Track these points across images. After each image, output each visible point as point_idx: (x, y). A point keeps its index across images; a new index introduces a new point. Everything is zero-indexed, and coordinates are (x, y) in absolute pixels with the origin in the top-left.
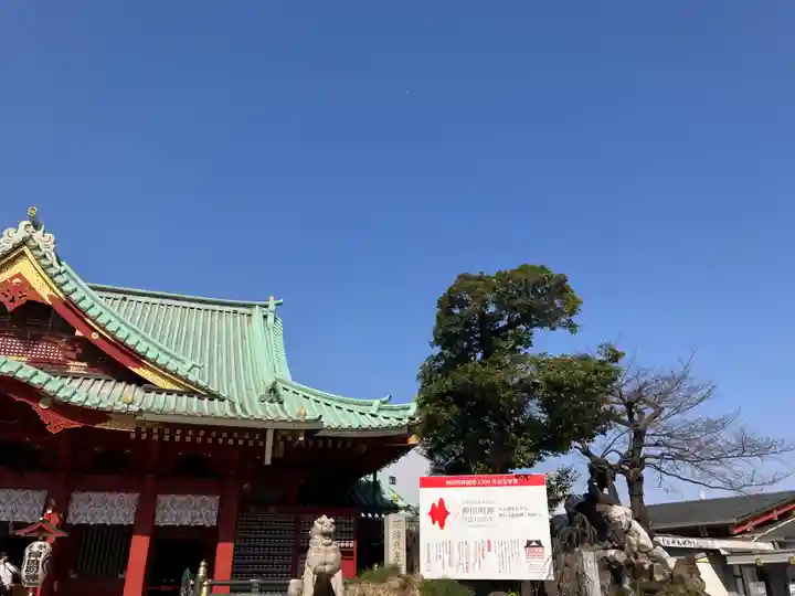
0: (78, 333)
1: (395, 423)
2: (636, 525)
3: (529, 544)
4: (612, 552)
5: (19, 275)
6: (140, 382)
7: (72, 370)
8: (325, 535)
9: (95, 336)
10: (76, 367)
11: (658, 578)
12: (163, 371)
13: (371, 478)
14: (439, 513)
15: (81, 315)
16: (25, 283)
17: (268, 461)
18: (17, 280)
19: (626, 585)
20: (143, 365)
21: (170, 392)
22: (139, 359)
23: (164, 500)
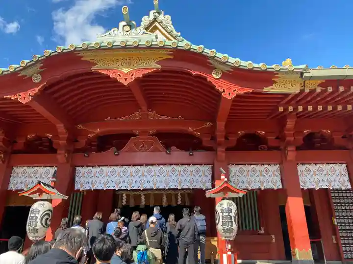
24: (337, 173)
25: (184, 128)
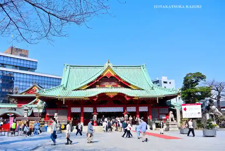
0: (119, 81)
1: (175, 93)
2: (216, 109)
3: (198, 113)
4: (211, 113)
5: (109, 72)
6: (130, 88)
7: (119, 87)
8: (171, 113)
9: (122, 81)
10: (119, 86)
11: (219, 116)
12: (134, 86)
13: (169, 100)
14: (185, 109)
15: (119, 78)
16: (110, 73)
17: (158, 102)
18: (108, 73)
19: (214, 118)
20: (131, 86)
21: (136, 90)
22: (130, 84)
23: (140, 107)
25: (118, 100)
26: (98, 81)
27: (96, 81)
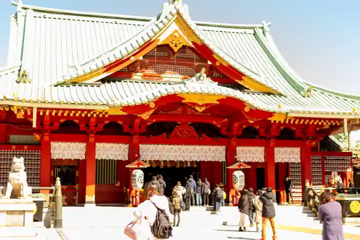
0: (209, 63)
5: (176, 31)
16: (180, 35)
18: (176, 34)
24: (295, 153)
25: (211, 122)
26: (141, 58)
27: (133, 59)
